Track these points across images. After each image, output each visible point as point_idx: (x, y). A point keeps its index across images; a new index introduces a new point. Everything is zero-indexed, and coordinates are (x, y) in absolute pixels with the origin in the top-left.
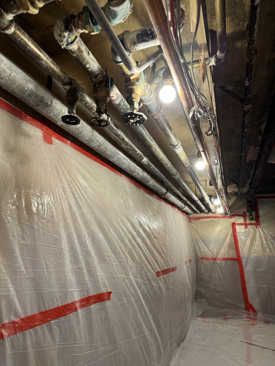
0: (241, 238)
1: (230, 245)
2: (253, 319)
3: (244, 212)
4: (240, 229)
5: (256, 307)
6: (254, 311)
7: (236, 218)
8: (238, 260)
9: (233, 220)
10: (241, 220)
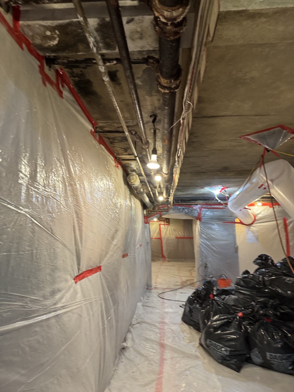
0: (162, 230)
1: (158, 233)
2: (164, 261)
3: (164, 220)
4: (162, 226)
5: (166, 256)
6: (165, 258)
7: (161, 222)
8: (160, 239)
9: (160, 223)
10: (163, 223)
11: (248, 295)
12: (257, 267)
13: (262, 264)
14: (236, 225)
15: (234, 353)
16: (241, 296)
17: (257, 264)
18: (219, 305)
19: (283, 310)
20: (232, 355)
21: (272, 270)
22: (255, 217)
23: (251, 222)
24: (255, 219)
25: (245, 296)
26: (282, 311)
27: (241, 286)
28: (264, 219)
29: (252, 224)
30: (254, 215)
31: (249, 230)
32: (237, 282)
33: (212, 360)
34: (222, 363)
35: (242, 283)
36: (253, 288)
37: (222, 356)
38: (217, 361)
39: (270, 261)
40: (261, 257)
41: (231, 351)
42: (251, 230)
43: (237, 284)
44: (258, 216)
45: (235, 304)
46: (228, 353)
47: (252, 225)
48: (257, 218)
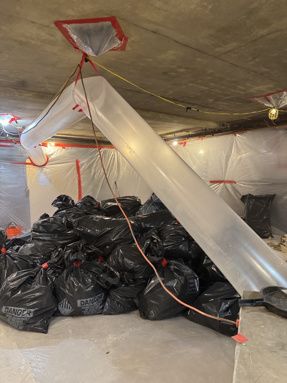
11: (49, 241)
12: (56, 209)
13: (63, 205)
14: (27, 166)
15: (39, 313)
16: (41, 244)
17: (57, 206)
18: (14, 259)
19: (90, 249)
20: (37, 316)
21: (73, 210)
22: (48, 158)
23: (43, 163)
24: (48, 160)
25: (44, 243)
26: (89, 251)
27: (40, 232)
28: (58, 161)
29: (45, 165)
30: (47, 156)
31: (41, 171)
32: (34, 228)
33: (10, 329)
34: (24, 330)
35: (41, 228)
36: (55, 232)
37: (24, 321)
38: (18, 329)
39: (71, 201)
40: (60, 198)
41: (35, 312)
42: (43, 171)
43: (34, 230)
44: (52, 156)
45: (33, 254)
46: (31, 316)
47: (45, 167)
48: (50, 159)
